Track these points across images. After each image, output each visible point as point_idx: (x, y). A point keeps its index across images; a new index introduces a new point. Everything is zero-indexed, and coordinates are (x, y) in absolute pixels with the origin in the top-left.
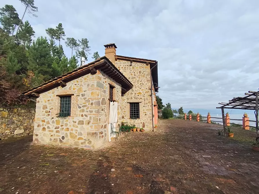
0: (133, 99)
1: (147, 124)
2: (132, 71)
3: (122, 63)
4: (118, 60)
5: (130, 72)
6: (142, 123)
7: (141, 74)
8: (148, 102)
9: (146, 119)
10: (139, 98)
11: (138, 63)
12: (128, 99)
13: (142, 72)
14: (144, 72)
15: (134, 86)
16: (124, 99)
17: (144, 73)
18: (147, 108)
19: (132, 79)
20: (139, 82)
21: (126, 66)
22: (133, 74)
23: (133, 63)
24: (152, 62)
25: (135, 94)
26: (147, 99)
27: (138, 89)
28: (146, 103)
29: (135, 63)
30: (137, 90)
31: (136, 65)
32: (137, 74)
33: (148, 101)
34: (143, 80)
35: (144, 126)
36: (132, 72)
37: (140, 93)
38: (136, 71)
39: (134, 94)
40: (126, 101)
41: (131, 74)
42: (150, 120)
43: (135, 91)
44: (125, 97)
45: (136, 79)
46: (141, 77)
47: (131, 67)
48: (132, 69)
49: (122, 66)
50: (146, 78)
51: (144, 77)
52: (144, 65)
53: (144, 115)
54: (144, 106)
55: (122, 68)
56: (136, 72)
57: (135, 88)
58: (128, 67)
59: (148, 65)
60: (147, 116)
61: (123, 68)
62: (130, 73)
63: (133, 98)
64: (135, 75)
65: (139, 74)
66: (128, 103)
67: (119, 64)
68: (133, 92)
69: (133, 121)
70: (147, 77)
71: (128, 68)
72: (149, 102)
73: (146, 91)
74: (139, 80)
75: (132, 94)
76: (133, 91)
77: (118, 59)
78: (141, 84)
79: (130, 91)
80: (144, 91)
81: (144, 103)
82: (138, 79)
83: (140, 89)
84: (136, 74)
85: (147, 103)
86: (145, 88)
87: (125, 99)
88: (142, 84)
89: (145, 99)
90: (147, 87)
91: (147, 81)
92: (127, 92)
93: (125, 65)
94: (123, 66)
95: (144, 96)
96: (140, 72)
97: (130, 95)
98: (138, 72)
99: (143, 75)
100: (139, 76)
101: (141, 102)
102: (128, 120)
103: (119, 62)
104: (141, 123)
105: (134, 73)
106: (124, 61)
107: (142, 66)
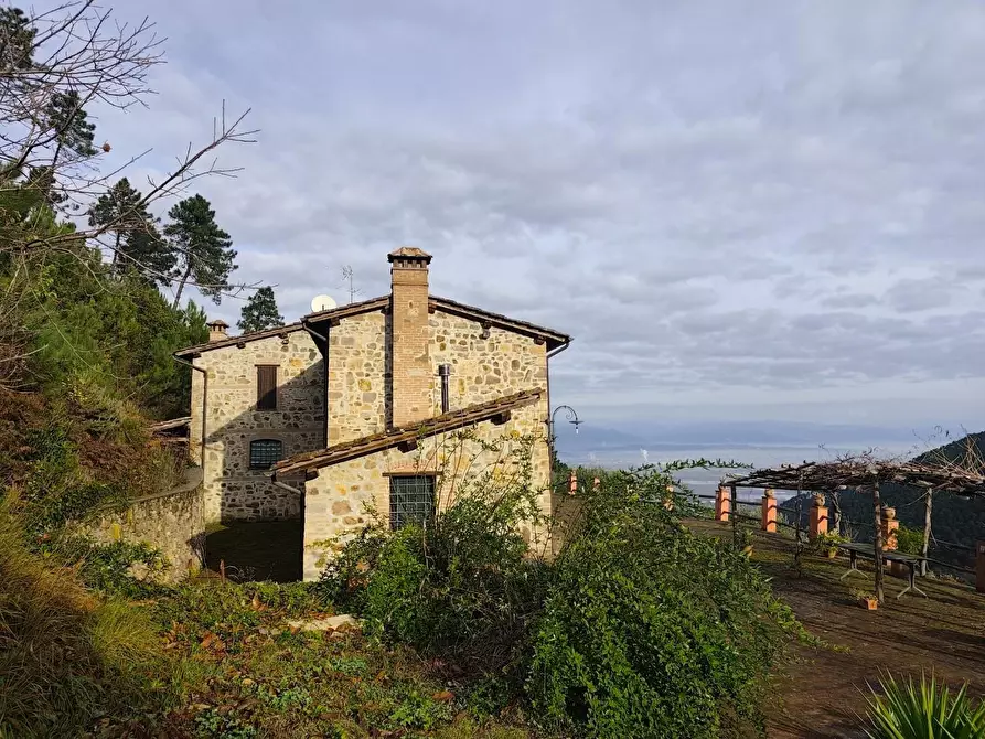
2: (488, 357)
3: (452, 324)
4: (436, 312)
5: (482, 358)
7: (520, 371)
8: (539, 462)
11: (510, 333)
13: (522, 364)
14: (526, 363)
17: (530, 367)
19: (488, 383)
21: (466, 336)
22: (493, 367)
23: (494, 332)
24: (555, 338)
29: (499, 330)
31: (502, 339)
32: (506, 368)
36: (489, 362)
38: (501, 359)
41: (485, 368)
45: (502, 386)
46: (517, 379)
47: (486, 343)
48: (486, 351)
49: (453, 336)
50: (534, 384)
51: (529, 380)
52: (527, 340)
55: (452, 341)
56: (501, 362)
58: (473, 341)
59: (541, 344)
61: (457, 344)
62: (481, 362)
64: (497, 372)
65: (510, 369)
67: (441, 328)
70: (536, 381)
71: (475, 345)
74: (511, 391)
77: (439, 308)
82: (508, 386)
83: (516, 418)
84: (501, 368)
85: (536, 467)
86: (530, 417)
90: (539, 414)
93: (464, 331)
94: (457, 335)
96: (515, 364)
98: (510, 361)
99: (525, 373)
103: (440, 321)
105: (496, 364)
106: (459, 320)
107: (523, 346)
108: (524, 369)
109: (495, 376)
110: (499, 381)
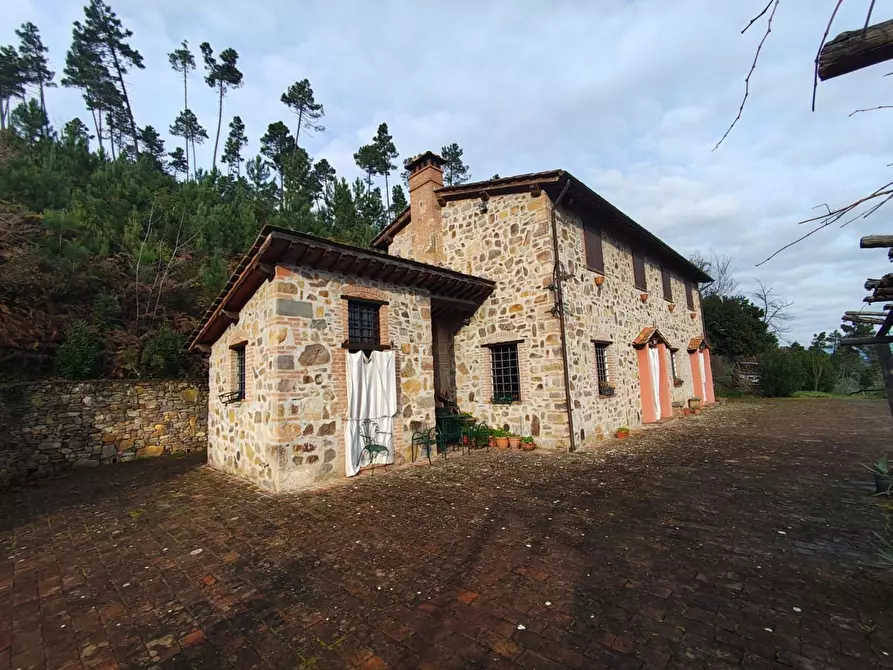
0: (498, 330)
1: (546, 420)
2: (490, 231)
3: (460, 209)
4: (447, 203)
5: (484, 234)
6: (531, 418)
7: (519, 235)
8: (544, 339)
9: (543, 404)
10: (514, 327)
11: (505, 197)
12: (482, 333)
13: (521, 227)
14: (525, 224)
15: (498, 284)
16: (471, 334)
17: (529, 227)
18: (543, 362)
19: (491, 258)
20: (514, 265)
21: (470, 217)
22: (494, 240)
23: (492, 202)
25: (504, 312)
26: (542, 327)
27: (511, 291)
28: (539, 343)
29: (497, 198)
30: (507, 296)
31: (501, 206)
32: (506, 236)
33: (547, 335)
34: (524, 258)
35: (536, 431)
36: (490, 236)
37: (516, 306)
38: (500, 228)
39: (499, 312)
40: (477, 339)
41: (488, 243)
42: (558, 406)
43: (500, 301)
44: (475, 326)
45: (503, 258)
46: (516, 245)
47: (486, 216)
48: (488, 225)
49: (460, 221)
50: (535, 246)
51: (528, 243)
52: (524, 197)
53: (533, 390)
54: (532, 355)
55: (461, 226)
56: (500, 232)
57: (502, 289)
58: (476, 219)
59: (538, 195)
60: (545, 393)
61: (464, 228)
62: (483, 238)
63: (497, 326)
64: (498, 244)
65: (510, 236)
66: (482, 346)
67: (452, 217)
68: (495, 307)
69: (500, 412)
70: (538, 241)
71: (478, 223)
72: (549, 338)
73: (538, 295)
74: (511, 260)
75: (492, 313)
76: (495, 302)
77: (448, 198)
78: (518, 272)
79: (488, 304)
80: (529, 298)
81: (533, 344)
82: (507, 255)
83: (518, 290)
84: (501, 238)
85: (542, 344)
86: (532, 284)
87: (475, 335)
88: (522, 274)
89: (534, 327)
90: (542, 279)
91: (539, 257)
92: (480, 310)
93: (468, 213)
94: (464, 219)
95: (530, 317)
96: (514, 229)
97: (487, 318)
98: (509, 228)
99: (524, 236)
100: (511, 242)
101: (522, 341)
102: (488, 406)
103: (451, 210)
104: (527, 417)
105: (497, 235)
106: (464, 203)
107: (520, 205)
108: (523, 231)
109: (496, 248)
110: (499, 253)
